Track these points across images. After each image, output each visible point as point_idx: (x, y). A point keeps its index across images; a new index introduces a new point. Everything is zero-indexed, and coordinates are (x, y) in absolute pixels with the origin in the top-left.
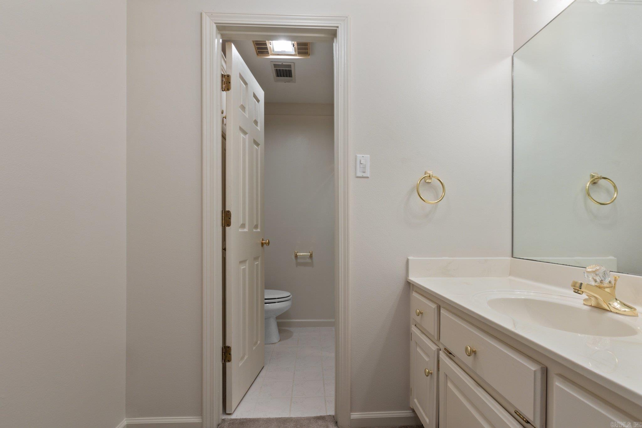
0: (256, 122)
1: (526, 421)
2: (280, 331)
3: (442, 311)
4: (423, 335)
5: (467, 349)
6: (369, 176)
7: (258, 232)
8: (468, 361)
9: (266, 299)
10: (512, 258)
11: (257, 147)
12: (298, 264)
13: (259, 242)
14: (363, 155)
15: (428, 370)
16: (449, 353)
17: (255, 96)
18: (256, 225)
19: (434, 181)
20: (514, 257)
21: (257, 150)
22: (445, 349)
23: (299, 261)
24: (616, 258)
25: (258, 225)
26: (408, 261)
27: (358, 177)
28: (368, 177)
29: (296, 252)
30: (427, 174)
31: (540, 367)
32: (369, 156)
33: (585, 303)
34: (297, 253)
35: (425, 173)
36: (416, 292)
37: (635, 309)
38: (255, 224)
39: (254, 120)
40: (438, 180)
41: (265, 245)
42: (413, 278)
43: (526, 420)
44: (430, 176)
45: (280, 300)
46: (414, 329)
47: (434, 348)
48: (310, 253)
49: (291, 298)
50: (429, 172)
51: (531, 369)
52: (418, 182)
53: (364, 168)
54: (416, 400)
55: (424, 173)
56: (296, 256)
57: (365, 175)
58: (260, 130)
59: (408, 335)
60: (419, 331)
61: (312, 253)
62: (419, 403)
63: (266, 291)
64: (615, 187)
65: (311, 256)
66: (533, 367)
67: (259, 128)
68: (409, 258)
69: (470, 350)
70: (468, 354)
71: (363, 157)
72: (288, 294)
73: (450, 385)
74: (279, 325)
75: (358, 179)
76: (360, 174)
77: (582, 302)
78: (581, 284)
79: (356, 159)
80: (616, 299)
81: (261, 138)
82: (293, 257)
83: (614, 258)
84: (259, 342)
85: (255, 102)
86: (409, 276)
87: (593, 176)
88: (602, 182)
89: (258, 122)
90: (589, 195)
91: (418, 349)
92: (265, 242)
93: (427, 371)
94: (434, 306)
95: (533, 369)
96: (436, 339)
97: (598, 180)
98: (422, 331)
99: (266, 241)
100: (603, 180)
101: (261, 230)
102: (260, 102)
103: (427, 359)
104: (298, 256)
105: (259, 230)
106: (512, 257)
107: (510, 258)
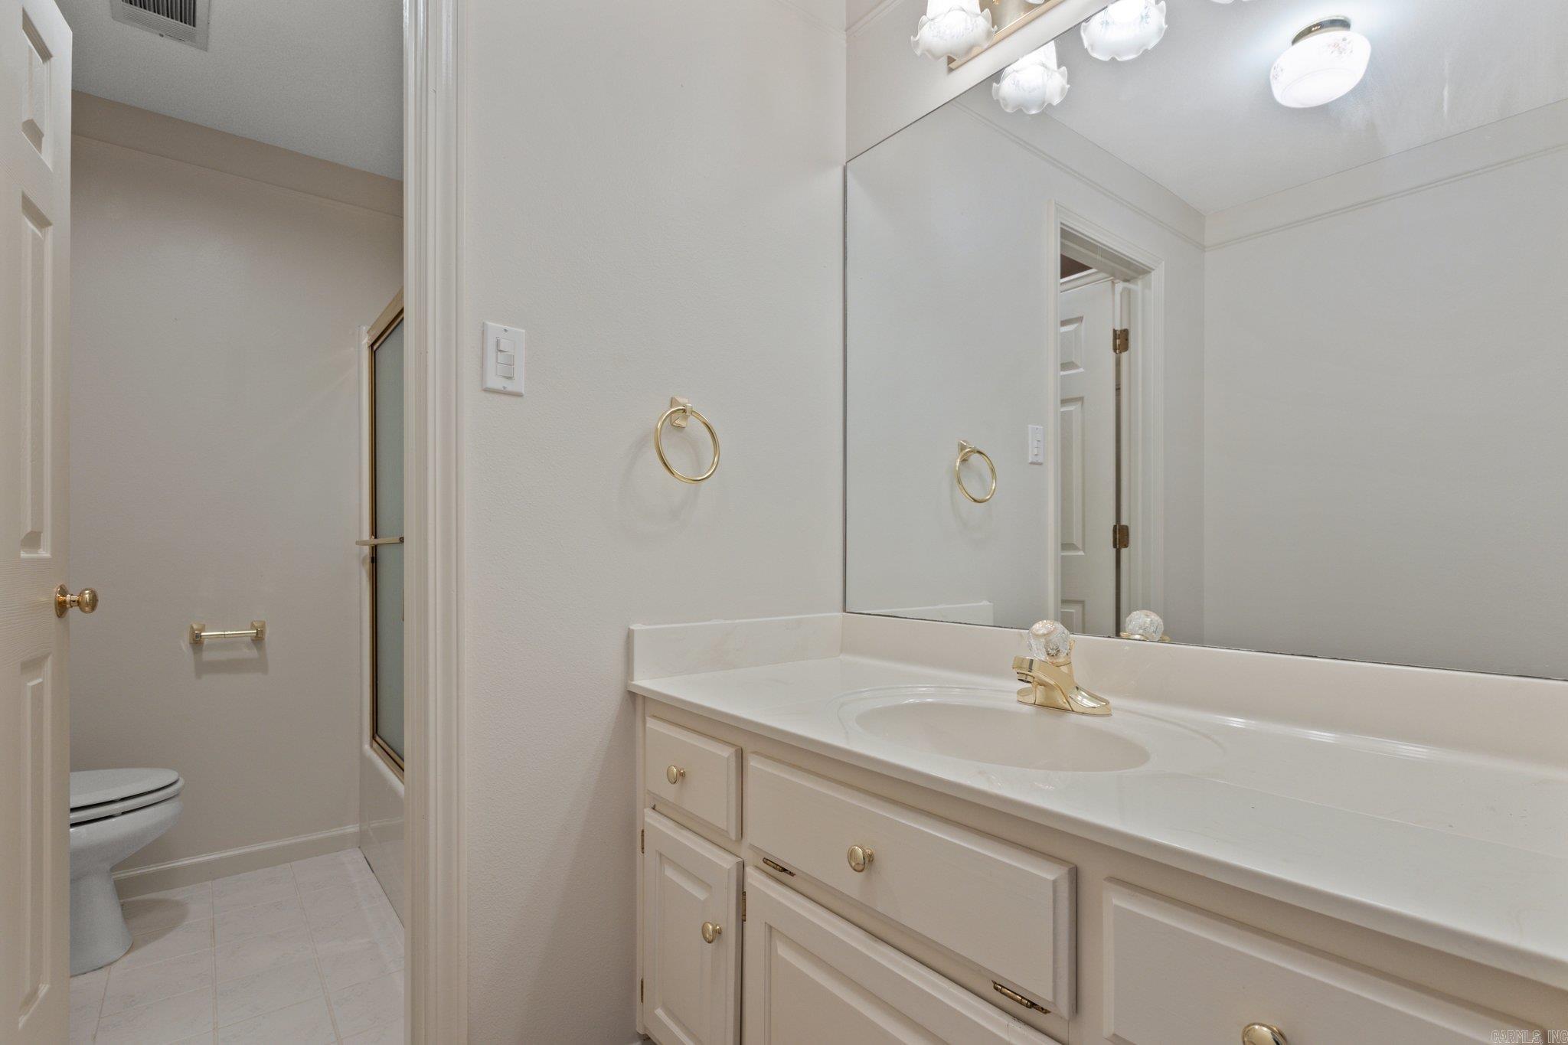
0: (34, 132)
1: (1029, 1004)
2: (129, 911)
3: (754, 763)
4: (685, 832)
5: (851, 855)
6: (523, 392)
7: (42, 560)
8: (850, 883)
9: (73, 810)
10: (844, 614)
11: (37, 231)
12: (203, 668)
13: (44, 599)
14: (507, 328)
15: (712, 925)
16: (780, 871)
17: (28, 26)
18: (32, 533)
19: (693, 425)
20: (847, 611)
21: (38, 245)
22: (766, 861)
23: (208, 656)
24: (992, 604)
25: (40, 533)
26: (630, 636)
27: (487, 390)
28: (519, 395)
29: (195, 627)
30: (680, 404)
31: (1066, 869)
32: (524, 331)
33: (1021, 699)
34: (203, 630)
35: (673, 402)
36: (655, 717)
37: (1107, 703)
38: (29, 529)
39: (25, 119)
40: (703, 425)
41: (74, 612)
42: (644, 681)
43: (1029, 1001)
44: (684, 411)
45: (134, 803)
46: (652, 820)
47: (727, 862)
48: (253, 627)
49: (184, 786)
50: (681, 400)
51: (1046, 880)
52: (659, 426)
53: (510, 364)
54: (660, 1012)
55: (669, 403)
56: (197, 641)
57: (511, 387)
58: (51, 170)
59: (633, 839)
60: (671, 824)
61: (263, 626)
62: (670, 1013)
63: (78, 778)
64: (993, 470)
65: (258, 639)
66: (1049, 874)
67: (47, 157)
68: (631, 627)
69: (863, 853)
70: (853, 864)
71: (505, 330)
72: (171, 776)
73: (783, 952)
74: (122, 889)
75: (488, 395)
76: (495, 382)
77: (1015, 697)
78: (1032, 661)
79: (483, 334)
80: (1077, 688)
81: (58, 199)
82: (185, 644)
83: (989, 603)
84: (44, 989)
85: (30, 50)
86: (635, 678)
87: (962, 448)
88: (975, 458)
89: (43, 135)
90: (959, 482)
91: (669, 872)
92: (75, 598)
93: (711, 927)
94: (726, 753)
95: (1051, 877)
96: (734, 838)
97: (969, 457)
98: (676, 819)
99: (81, 594)
100: (977, 455)
101: (52, 555)
102: (52, 59)
103: (700, 894)
104: (206, 641)
105: (44, 553)
106: (845, 611)
107: (841, 614)
